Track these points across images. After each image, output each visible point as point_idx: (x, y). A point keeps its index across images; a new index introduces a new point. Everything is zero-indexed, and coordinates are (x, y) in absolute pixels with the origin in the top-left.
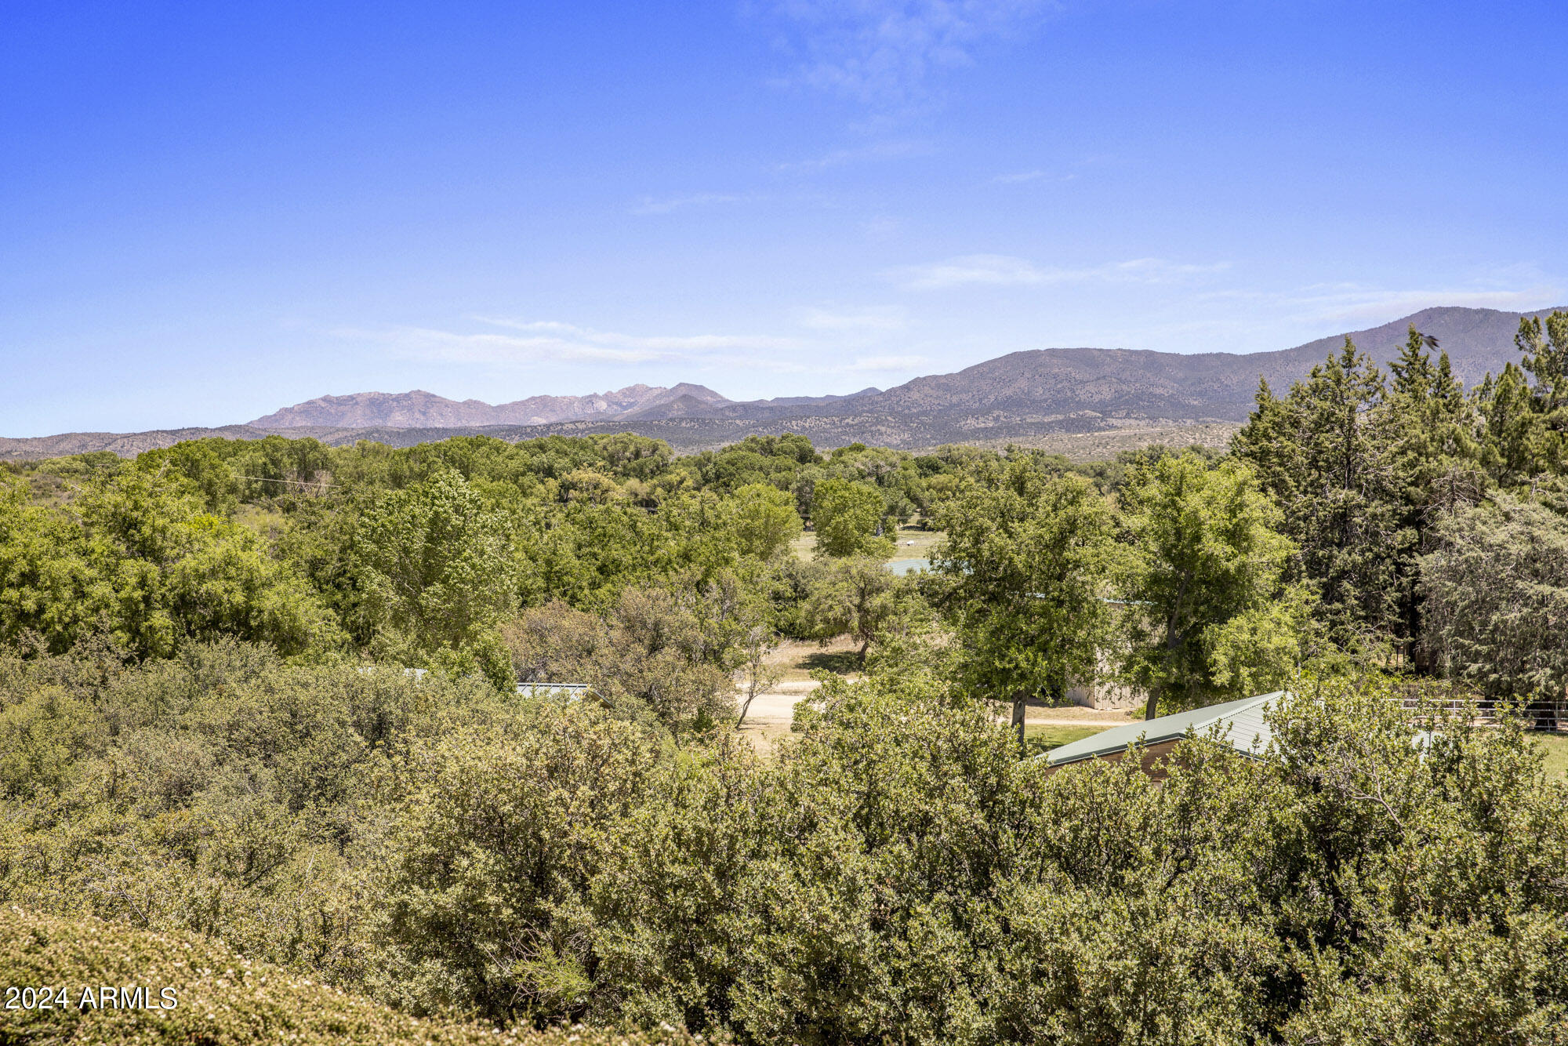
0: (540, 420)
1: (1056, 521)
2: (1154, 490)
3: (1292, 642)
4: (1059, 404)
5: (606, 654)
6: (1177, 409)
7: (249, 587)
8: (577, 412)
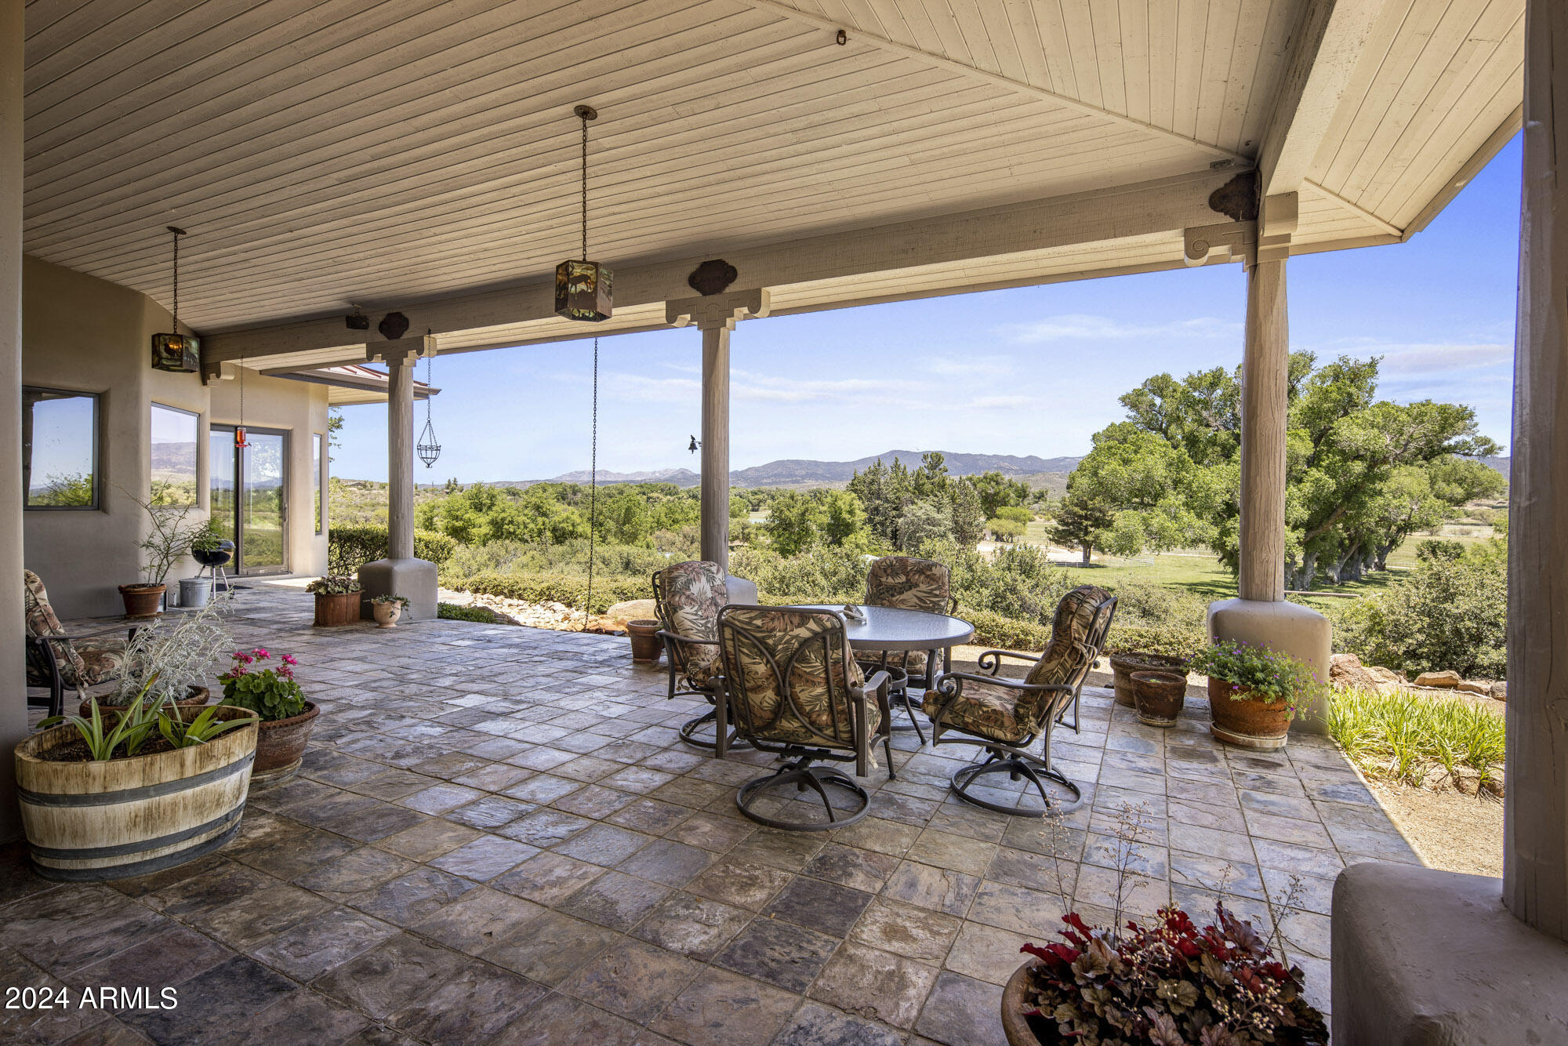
0: (639, 479)
1: (803, 508)
2: (829, 499)
3: (866, 542)
4: (791, 476)
5: (679, 545)
6: (824, 478)
7: (573, 525)
8: (650, 476)
